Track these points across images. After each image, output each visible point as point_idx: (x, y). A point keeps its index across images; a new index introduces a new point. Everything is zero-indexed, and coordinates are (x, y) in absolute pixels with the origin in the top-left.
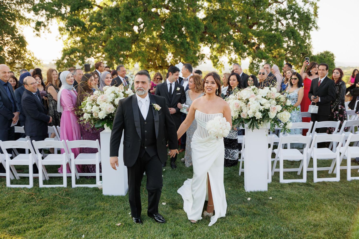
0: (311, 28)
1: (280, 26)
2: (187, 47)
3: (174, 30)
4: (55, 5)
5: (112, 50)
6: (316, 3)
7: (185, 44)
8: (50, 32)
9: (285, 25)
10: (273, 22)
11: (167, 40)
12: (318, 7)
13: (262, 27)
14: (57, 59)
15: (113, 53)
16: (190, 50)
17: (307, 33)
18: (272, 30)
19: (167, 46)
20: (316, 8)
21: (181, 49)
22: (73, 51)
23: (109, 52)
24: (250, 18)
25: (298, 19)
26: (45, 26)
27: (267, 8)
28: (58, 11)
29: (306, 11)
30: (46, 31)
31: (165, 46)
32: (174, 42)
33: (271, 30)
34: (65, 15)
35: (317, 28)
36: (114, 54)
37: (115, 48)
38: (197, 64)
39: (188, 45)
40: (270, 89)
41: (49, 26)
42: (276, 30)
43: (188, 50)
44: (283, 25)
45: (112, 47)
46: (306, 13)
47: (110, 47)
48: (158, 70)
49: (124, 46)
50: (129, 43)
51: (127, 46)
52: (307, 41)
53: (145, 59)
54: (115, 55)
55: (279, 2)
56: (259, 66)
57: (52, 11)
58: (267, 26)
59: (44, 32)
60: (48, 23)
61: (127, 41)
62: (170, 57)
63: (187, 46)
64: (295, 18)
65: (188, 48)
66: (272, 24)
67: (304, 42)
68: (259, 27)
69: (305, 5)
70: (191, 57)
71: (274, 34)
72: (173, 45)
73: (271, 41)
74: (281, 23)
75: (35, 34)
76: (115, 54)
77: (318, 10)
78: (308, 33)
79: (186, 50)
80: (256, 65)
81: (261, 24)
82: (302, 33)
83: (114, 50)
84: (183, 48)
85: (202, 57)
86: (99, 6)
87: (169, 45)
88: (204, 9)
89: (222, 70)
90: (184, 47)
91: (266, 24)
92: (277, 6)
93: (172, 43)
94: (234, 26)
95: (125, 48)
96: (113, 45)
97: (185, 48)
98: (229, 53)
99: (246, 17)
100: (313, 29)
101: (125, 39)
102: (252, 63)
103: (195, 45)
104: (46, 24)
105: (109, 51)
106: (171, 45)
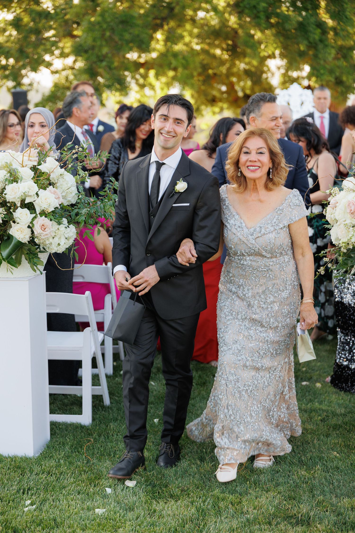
2: (317, 37)
5: (93, 48)
7: (311, 29)
11: (256, 17)
15: (98, 57)
16: (326, 46)
19: (258, 35)
21: (298, 44)
23: (86, 56)
31: (253, 36)
32: (278, 23)
36: (101, 59)
37: (104, 43)
39: (319, 31)
43: (320, 46)
45: (94, 40)
47: (90, 41)
49: (127, 36)
50: (146, 26)
51: (138, 36)
54: (104, 64)
61: (139, 22)
63: (316, 34)
65: (321, 41)
70: (328, 67)
72: (274, 31)
76: (102, 61)
79: (312, 45)
83: (101, 47)
84: (306, 42)
87: (262, 32)
90: (307, 39)
93: (272, 26)
95: (132, 41)
96: (97, 34)
97: (311, 40)
101: (132, 17)
103: (342, 30)
105: (86, 52)
106: (267, 32)
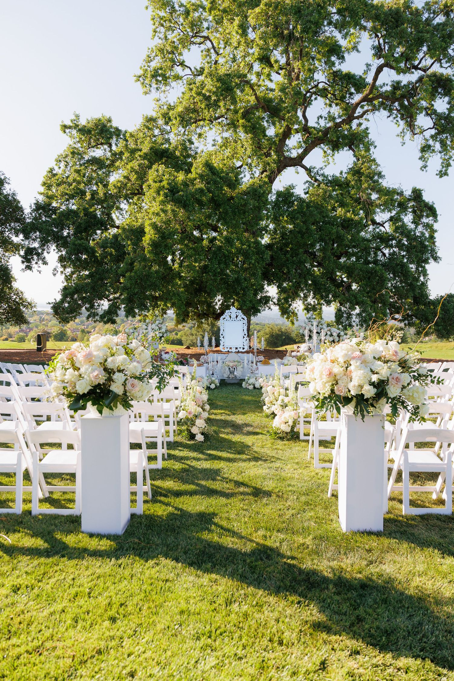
0: (428, 259)
1: (380, 257)
3: (225, 260)
4: (54, 224)
6: (433, 225)
8: (45, 263)
9: (387, 255)
10: (369, 251)
12: (436, 231)
13: (354, 259)
14: (54, 301)
15: (133, 292)
17: (422, 267)
18: (370, 263)
20: (433, 231)
22: (78, 289)
23: (129, 292)
24: (335, 245)
25: (407, 247)
26: (38, 255)
27: (362, 230)
28: (58, 232)
29: (418, 234)
30: (40, 262)
33: (367, 262)
34: (68, 239)
35: (436, 259)
37: (136, 286)
38: (259, 311)
40: (387, 344)
41: (45, 254)
42: (376, 262)
44: (384, 255)
45: (131, 284)
46: (420, 237)
48: (201, 319)
52: (422, 278)
53: (183, 302)
55: (379, 224)
56: (350, 314)
57: (49, 233)
58: (361, 257)
59: (36, 263)
60: (44, 250)
62: (219, 301)
64: (404, 244)
66: (369, 254)
67: (417, 280)
68: (349, 259)
69: (416, 228)
70: (250, 299)
71: (373, 268)
73: (369, 278)
74: (382, 252)
75: (24, 266)
77: (436, 235)
78: (424, 267)
80: (347, 314)
81: (353, 254)
82: (413, 267)
83: (135, 288)
85: (266, 300)
86: (118, 227)
88: (270, 234)
89: (295, 322)
91: (360, 254)
92: (374, 229)
94: (312, 257)
96: (133, 281)
98: (306, 297)
99: (332, 242)
100: (431, 261)
101: (153, 274)
102: (339, 310)
104: (40, 251)
